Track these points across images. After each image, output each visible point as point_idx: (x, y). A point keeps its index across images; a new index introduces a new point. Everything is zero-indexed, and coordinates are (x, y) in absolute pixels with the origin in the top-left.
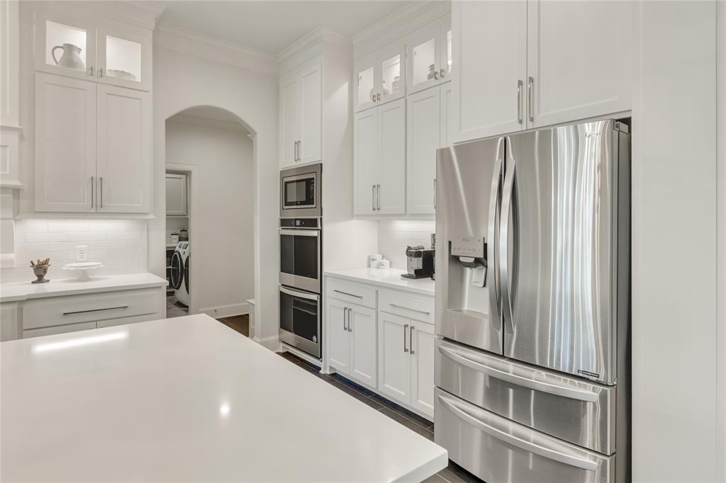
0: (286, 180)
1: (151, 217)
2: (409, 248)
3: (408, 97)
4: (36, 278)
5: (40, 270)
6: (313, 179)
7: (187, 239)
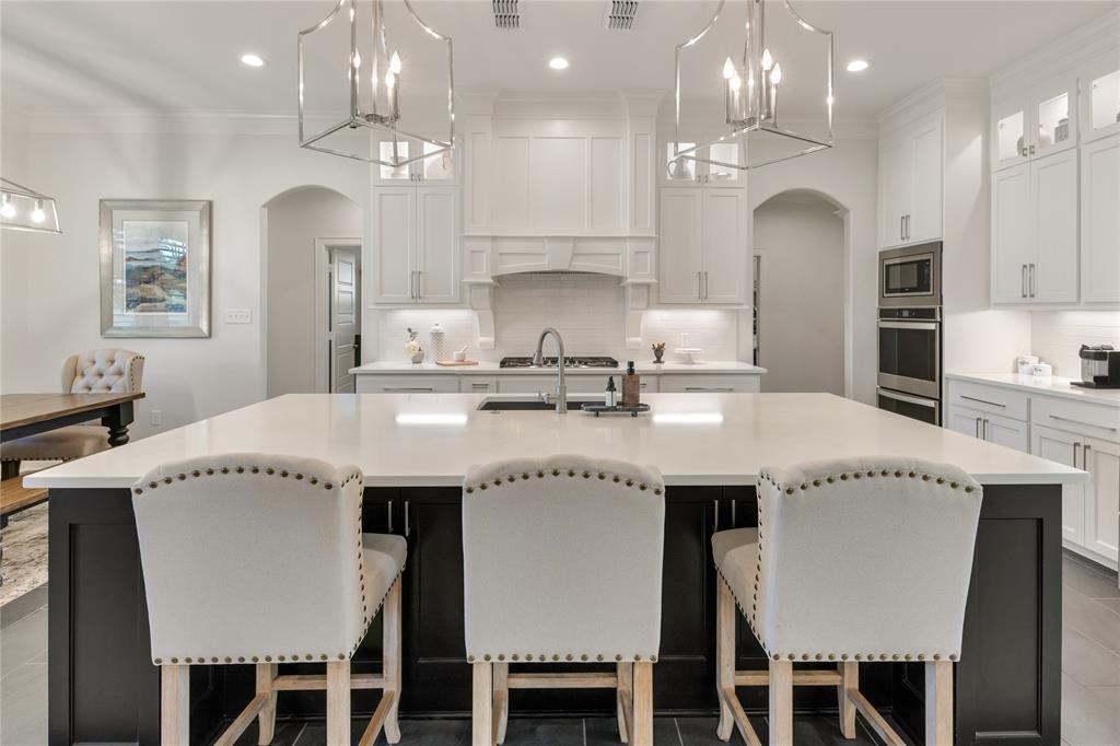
0: (887, 262)
2: (1084, 347)
3: (1083, 147)
4: (655, 359)
5: (659, 352)
6: (929, 260)
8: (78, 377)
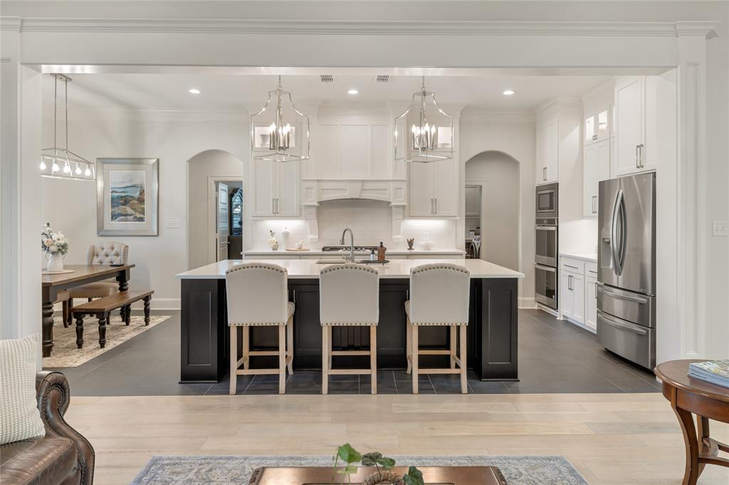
0: (540, 193)
1: (458, 218)
4: (409, 247)
5: (411, 243)
6: (554, 193)
7: (479, 234)
8: (95, 257)
